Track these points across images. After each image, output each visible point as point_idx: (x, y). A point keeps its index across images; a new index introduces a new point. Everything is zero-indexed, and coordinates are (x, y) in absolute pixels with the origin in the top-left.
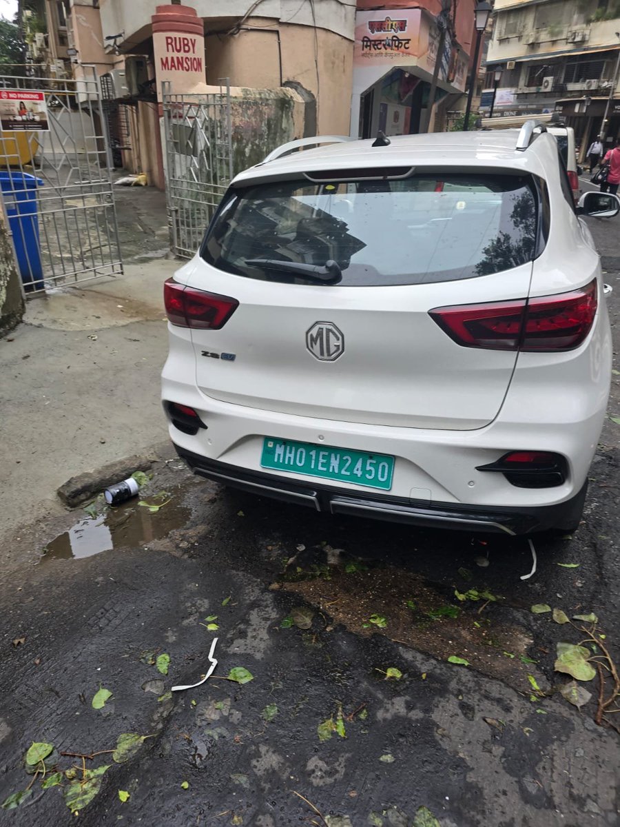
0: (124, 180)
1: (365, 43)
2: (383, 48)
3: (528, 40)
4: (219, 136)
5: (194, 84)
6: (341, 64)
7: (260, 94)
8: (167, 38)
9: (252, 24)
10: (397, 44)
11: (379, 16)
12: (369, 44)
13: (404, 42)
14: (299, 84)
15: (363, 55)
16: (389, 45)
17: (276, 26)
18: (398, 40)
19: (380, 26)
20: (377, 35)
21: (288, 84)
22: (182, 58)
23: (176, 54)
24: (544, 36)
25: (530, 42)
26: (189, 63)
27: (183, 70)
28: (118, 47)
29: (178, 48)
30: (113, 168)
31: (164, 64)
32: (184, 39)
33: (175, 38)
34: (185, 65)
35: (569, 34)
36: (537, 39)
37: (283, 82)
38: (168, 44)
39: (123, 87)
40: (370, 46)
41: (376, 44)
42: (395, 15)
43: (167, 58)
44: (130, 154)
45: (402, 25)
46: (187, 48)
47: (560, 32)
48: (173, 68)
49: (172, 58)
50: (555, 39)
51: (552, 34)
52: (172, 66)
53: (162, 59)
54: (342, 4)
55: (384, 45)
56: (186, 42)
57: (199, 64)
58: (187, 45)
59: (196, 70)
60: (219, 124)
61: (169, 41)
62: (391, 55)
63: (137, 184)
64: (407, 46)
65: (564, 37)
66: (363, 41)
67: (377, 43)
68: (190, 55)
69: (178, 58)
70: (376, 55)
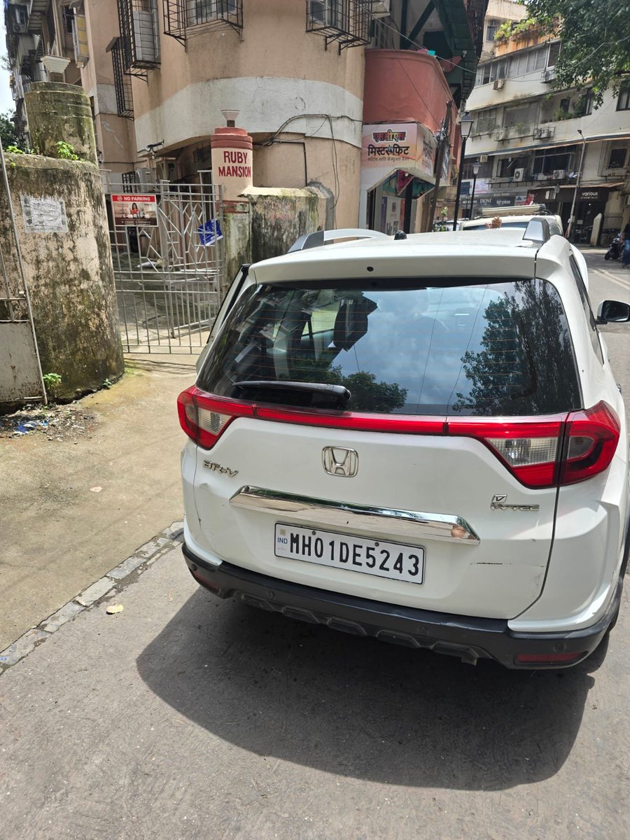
1: (371, 150)
2: (386, 154)
3: (498, 138)
4: (263, 226)
5: (245, 187)
6: (352, 167)
8: (225, 152)
9: (283, 138)
10: (398, 151)
11: (383, 128)
12: (374, 150)
13: (403, 149)
14: (320, 183)
15: (369, 159)
16: (391, 151)
17: (302, 140)
18: (399, 147)
19: (383, 136)
20: (380, 143)
21: (312, 183)
22: (236, 167)
23: (231, 164)
24: (513, 134)
25: (501, 138)
26: (242, 171)
27: (237, 175)
28: (155, 152)
29: (234, 159)
31: (222, 172)
32: (238, 153)
33: (232, 153)
34: (239, 172)
35: (536, 132)
36: (506, 135)
37: (308, 182)
38: (225, 157)
40: (375, 152)
41: (380, 150)
42: (396, 128)
43: (224, 167)
45: (402, 136)
46: (240, 160)
47: (527, 130)
48: (229, 175)
49: (229, 168)
50: (522, 136)
51: (520, 131)
52: (228, 173)
53: (219, 168)
54: (352, 120)
55: (387, 152)
56: (240, 155)
57: (249, 172)
58: (241, 157)
59: (247, 176)
61: (227, 154)
62: (393, 159)
64: (406, 152)
65: (531, 134)
66: (369, 148)
68: (243, 165)
69: (233, 167)
70: (380, 159)
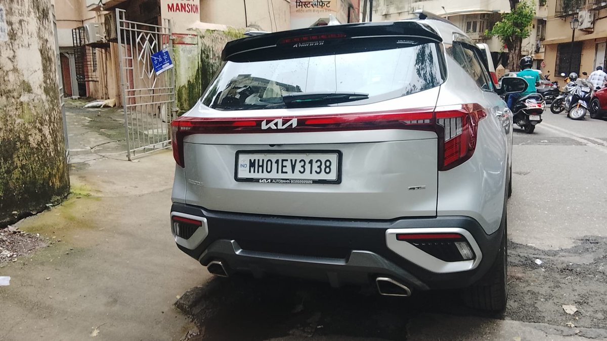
0: (90, 104)
1: (298, 4)
2: (311, 6)
3: (382, 13)
4: (211, 57)
5: (192, 22)
6: (283, 15)
7: (238, 30)
10: (321, 4)
12: (301, 4)
13: (326, 3)
14: (259, 26)
15: (297, 11)
16: (315, 5)
18: (322, 2)
21: (251, 26)
22: (185, 4)
24: (392, 10)
25: (384, 14)
26: (190, 8)
27: (185, 11)
28: (104, 5)
30: (79, 97)
31: (171, 8)
34: (187, 9)
35: (409, 9)
36: (388, 12)
37: (248, 25)
39: (97, 35)
40: (302, 5)
43: (173, 5)
44: (95, 86)
47: (403, 8)
48: (178, 11)
49: (177, 4)
50: (399, 12)
51: (398, 8)
52: (176, 9)
53: (168, 5)
55: (312, 5)
57: (197, 9)
59: (194, 12)
60: (211, 49)
62: (317, 11)
63: (106, 106)
64: (328, 5)
65: (406, 10)
66: (296, 2)
67: (306, 3)
68: (191, 2)
69: (181, 4)
70: (307, 11)
